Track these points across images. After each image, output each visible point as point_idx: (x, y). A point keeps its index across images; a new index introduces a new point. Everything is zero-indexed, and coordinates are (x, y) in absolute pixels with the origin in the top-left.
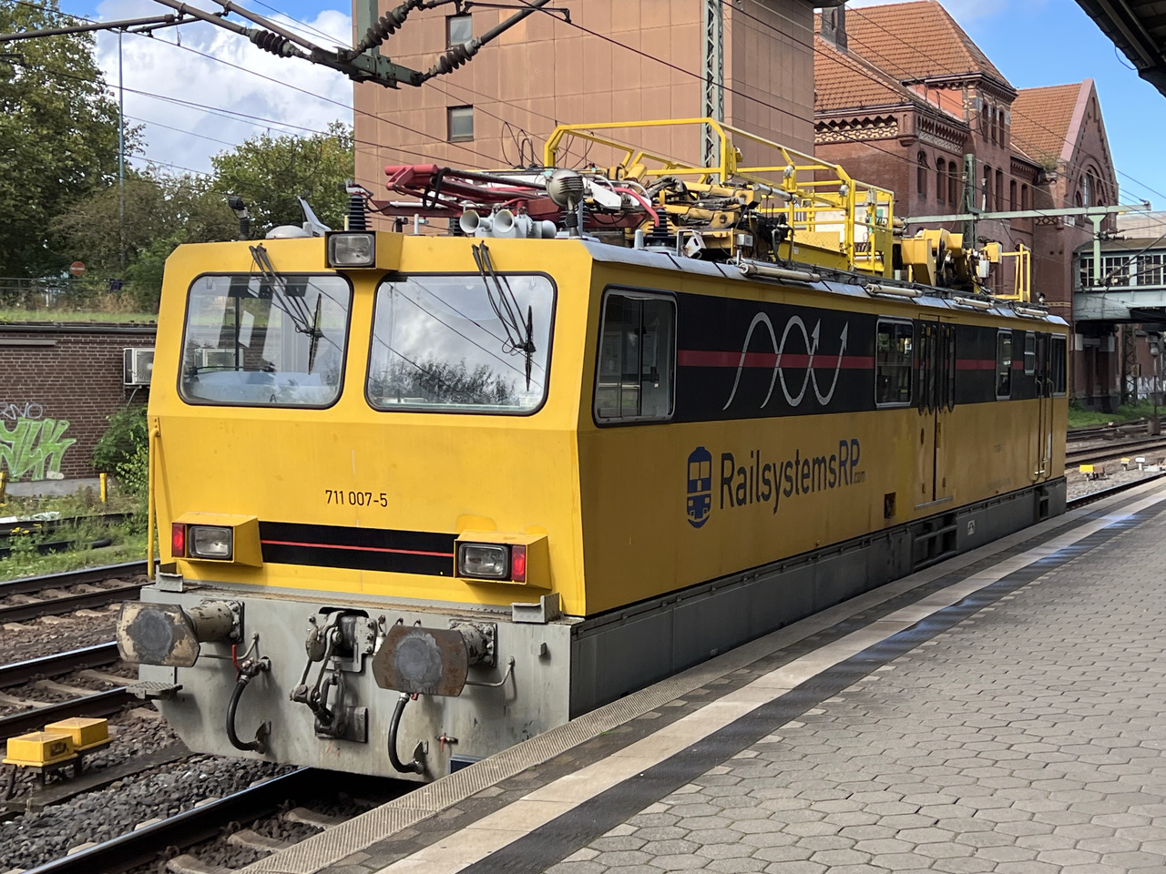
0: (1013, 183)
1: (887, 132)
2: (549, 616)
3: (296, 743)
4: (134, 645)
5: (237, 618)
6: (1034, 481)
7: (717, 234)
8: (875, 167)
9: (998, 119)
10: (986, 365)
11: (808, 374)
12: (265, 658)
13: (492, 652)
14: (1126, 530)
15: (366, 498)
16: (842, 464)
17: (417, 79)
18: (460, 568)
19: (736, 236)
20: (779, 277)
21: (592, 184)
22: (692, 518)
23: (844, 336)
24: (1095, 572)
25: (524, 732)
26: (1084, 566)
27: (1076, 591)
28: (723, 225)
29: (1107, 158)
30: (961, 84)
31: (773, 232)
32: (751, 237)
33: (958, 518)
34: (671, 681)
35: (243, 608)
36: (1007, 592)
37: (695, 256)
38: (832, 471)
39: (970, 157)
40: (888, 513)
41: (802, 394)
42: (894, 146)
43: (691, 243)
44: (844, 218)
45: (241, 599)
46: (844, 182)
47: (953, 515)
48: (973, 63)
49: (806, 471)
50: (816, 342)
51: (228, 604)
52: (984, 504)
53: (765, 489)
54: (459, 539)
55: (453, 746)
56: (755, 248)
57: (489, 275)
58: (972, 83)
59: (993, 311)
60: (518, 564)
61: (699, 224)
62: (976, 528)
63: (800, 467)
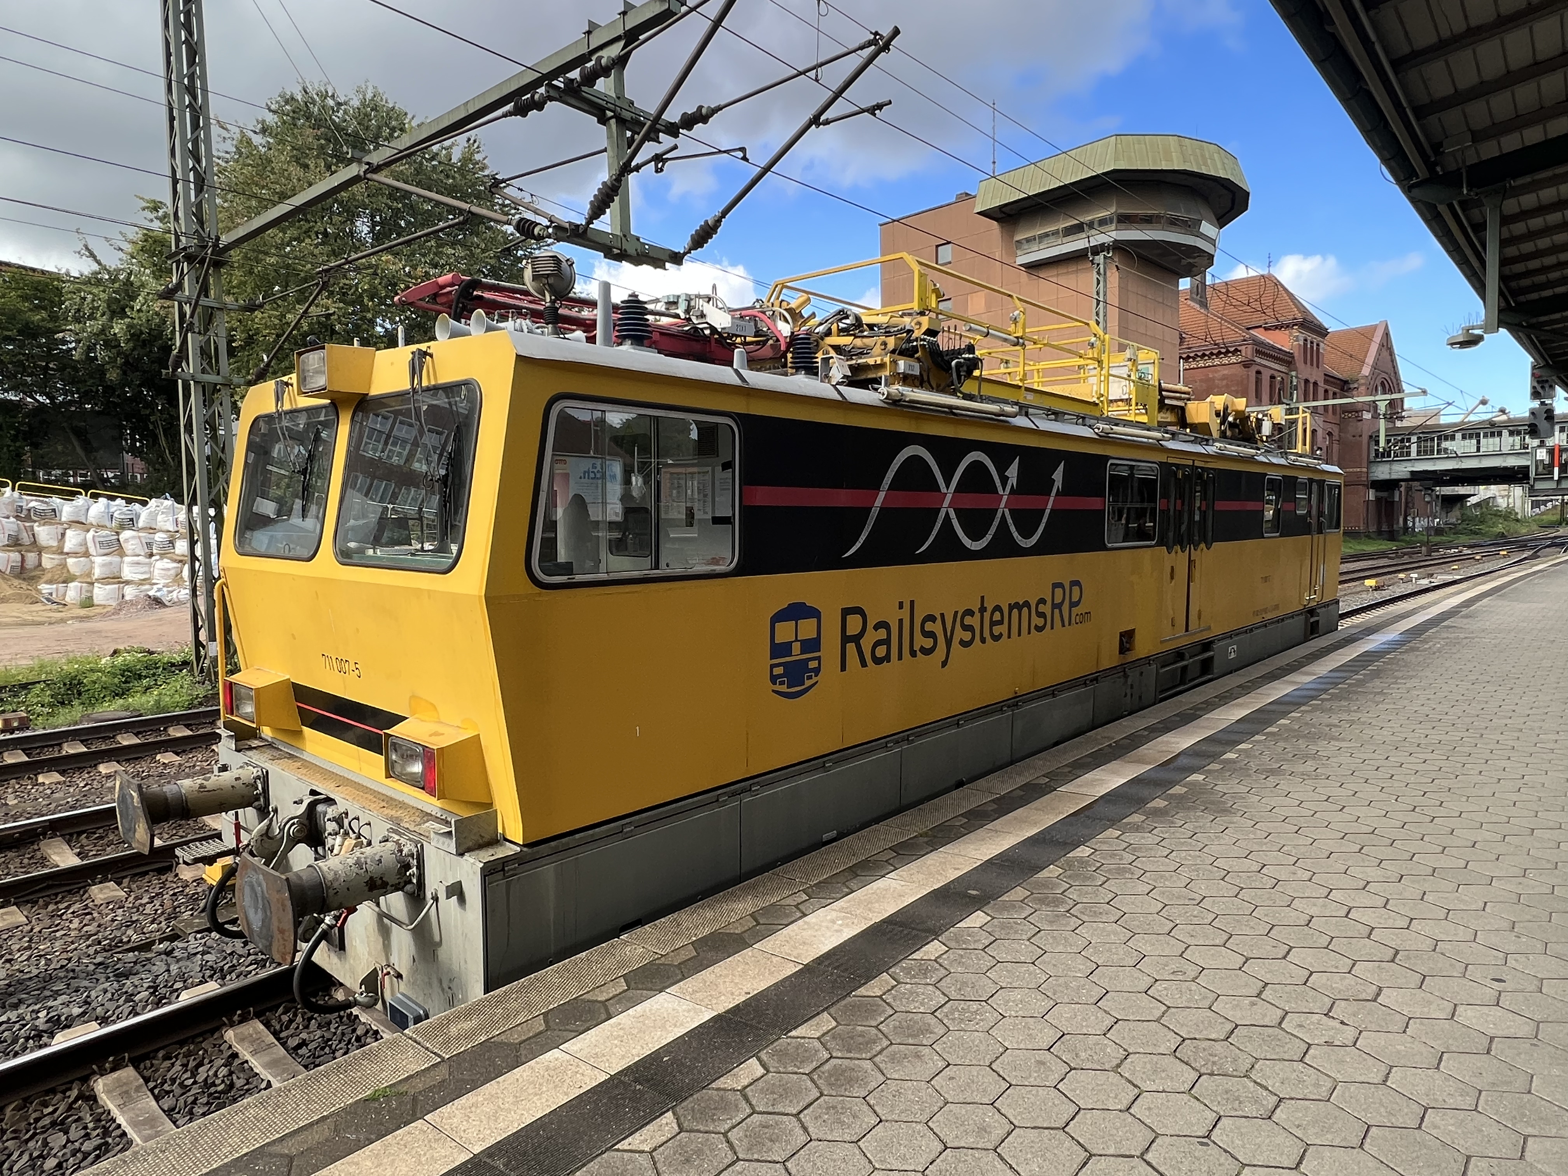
0: (1326, 387)
1: (1234, 359)
2: (469, 844)
5: (261, 786)
6: (1305, 606)
7: (871, 361)
9: (1315, 349)
10: (1251, 506)
11: (999, 515)
13: (415, 881)
15: (347, 666)
16: (1056, 606)
18: (390, 767)
19: (894, 362)
21: (706, 305)
22: (784, 688)
23: (1058, 475)
25: (450, 988)
28: (883, 353)
29: (1396, 373)
30: (1288, 326)
31: (953, 363)
32: (917, 365)
33: (1217, 645)
35: (267, 776)
37: (838, 383)
38: (1041, 615)
40: (1124, 650)
41: (989, 537)
43: (834, 370)
45: (269, 765)
47: (1212, 642)
48: (1297, 312)
49: (997, 616)
50: (1013, 481)
51: (255, 770)
52: (1247, 630)
53: (928, 643)
55: (400, 981)
56: (925, 378)
58: (1296, 325)
59: (1261, 459)
60: (429, 772)
62: (1238, 652)
63: (987, 615)
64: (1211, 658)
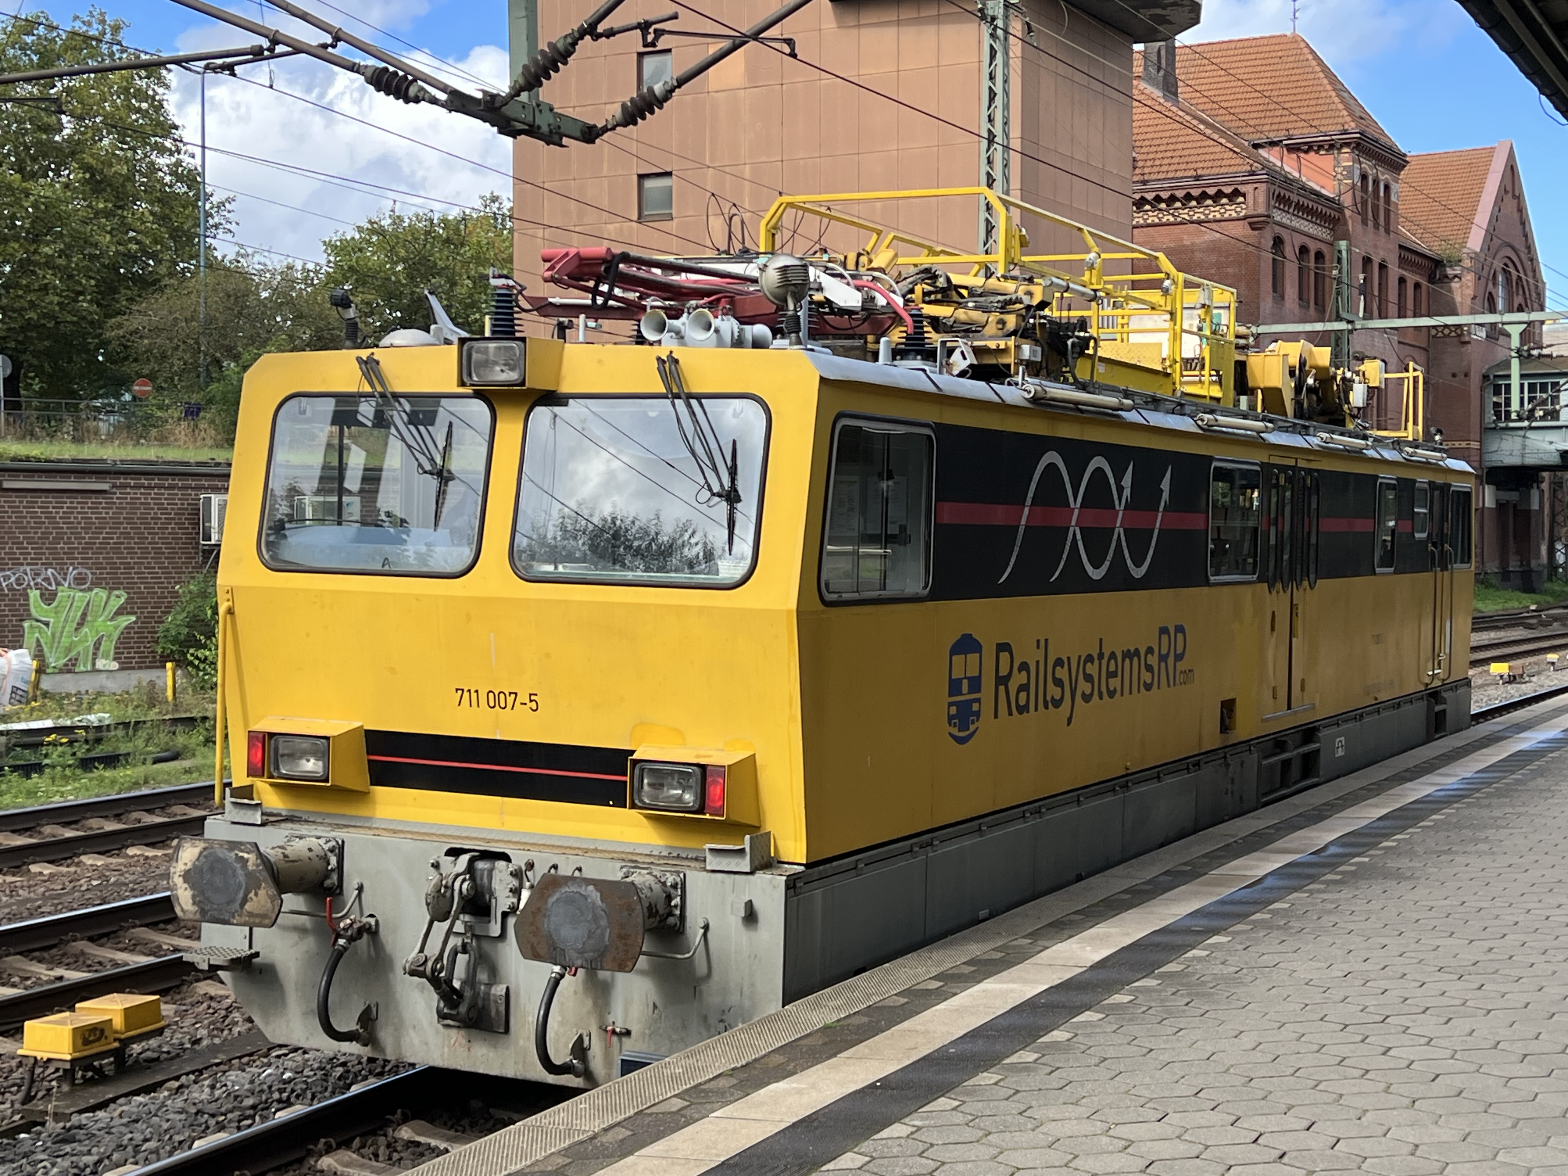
0: (1402, 280)
1: (1231, 211)
2: (757, 863)
3: (412, 1033)
4: (194, 897)
5: (333, 860)
6: (1427, 684)
7: (992, 345)
8: (1213, 258)
9: (1382, 194)
10: (1361, 525)
11: (1115, 537)
12: (372, 916)
13: (678, 912)
14: (1552, 752)
15: (510, 700)
16: (1163, 658)
17: (590, 134)
18: (636, 796)
19: (1018, 347)
20: (1077, 403)
21: (823, 276)
22: (955, 731)
23: (1165, 485)
24: (1510, 810)
25: (722, 1021)
26: (1494, 801)
27: (1482, 835)
28: (1000, 333)
29: (1530, 248)
30: (1332, 147)
31: (1069, 342)
32: (1039, 349)
33: (1323, 733)
34: (922, 952)
35: (342, 848)
36: (1387, 836)
37: (962, 374)
38: (1149, 668)
39: (1343, 244)
40: (1225, 727)
41: (1107, 564)
42: (1241, 230)
43: (956, 356)
44: (1167, 325)
45: (340, 834)
46: (1168, 274)
47: (1315, 730)
48: (1348, 119)
49: (1112, 668)
50: (1127, 492)
51: (322, 841)
52: (1357, 715)
53: (1056, 692)
54: (635, 756)
55: (624, 1039)
56: (1044, 365)
57: (680, 398)
58: (1347, 145)
59: (1371, 453)
60: (714, 791)
61: (967, 331)
62: (1347, 747)
63: (1104, 662)
64: (1317, 751)
